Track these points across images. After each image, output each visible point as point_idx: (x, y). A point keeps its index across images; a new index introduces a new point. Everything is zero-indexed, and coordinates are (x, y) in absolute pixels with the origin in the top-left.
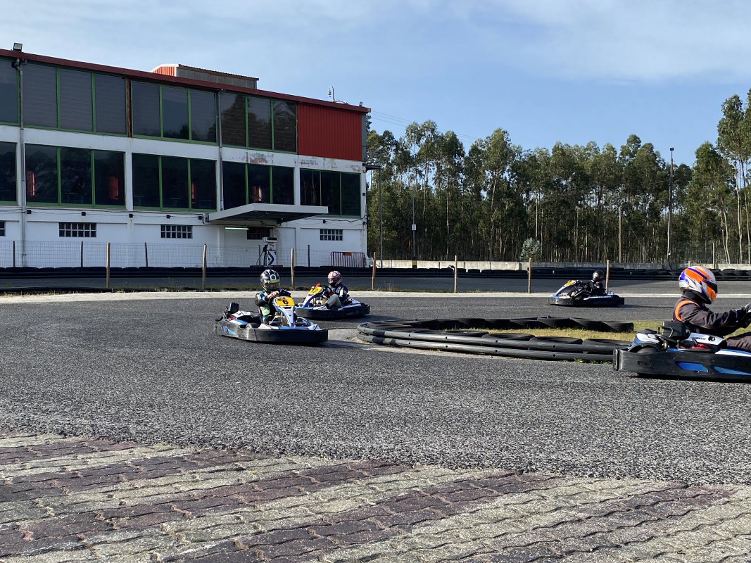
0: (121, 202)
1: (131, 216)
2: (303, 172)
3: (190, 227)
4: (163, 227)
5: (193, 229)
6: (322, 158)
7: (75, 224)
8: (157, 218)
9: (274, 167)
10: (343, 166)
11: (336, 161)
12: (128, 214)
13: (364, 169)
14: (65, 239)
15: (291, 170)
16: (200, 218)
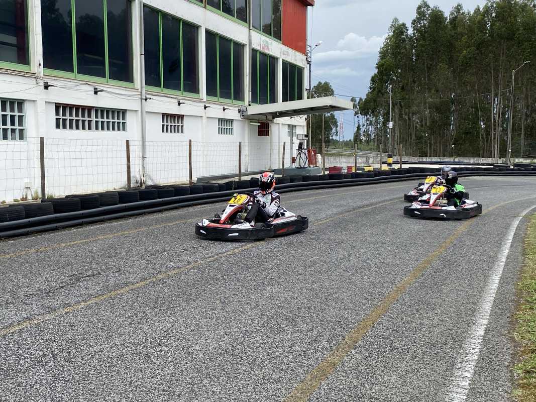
3: (232, 121)
4: (219, 121)
5: (234, 124)
6: (291, 50)
7: (171, 117)
11: (297, 53)
12: (202, 105)
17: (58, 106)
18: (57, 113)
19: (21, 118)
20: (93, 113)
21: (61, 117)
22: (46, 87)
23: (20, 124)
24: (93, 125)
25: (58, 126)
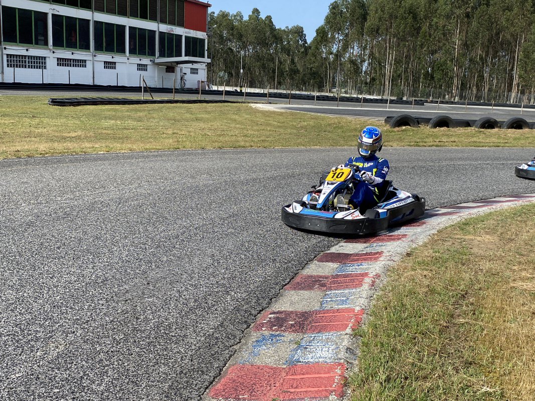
0: (123, 51)
1: (128, 59)
2: (186, 37)
3: (147, 65)
4: (138, 64)
5: (148, 66)
6: (192, 31)
7: (109, 62)
8: (135, 60)
9: (176, 35)
10: (200, 35)
11: (198, 32)
13: (207, 36)
14: (106, 69)
15: (181, 36)
16: (151, 61)
17: (58, 59)
18: (58, 61)
19: (45, 63)
20: (72, 61)
21: (59, 62)
22: (54, 52)
23: (45, 64)
24: (72, 65)
25: (58, 65)
